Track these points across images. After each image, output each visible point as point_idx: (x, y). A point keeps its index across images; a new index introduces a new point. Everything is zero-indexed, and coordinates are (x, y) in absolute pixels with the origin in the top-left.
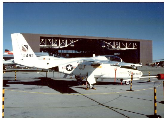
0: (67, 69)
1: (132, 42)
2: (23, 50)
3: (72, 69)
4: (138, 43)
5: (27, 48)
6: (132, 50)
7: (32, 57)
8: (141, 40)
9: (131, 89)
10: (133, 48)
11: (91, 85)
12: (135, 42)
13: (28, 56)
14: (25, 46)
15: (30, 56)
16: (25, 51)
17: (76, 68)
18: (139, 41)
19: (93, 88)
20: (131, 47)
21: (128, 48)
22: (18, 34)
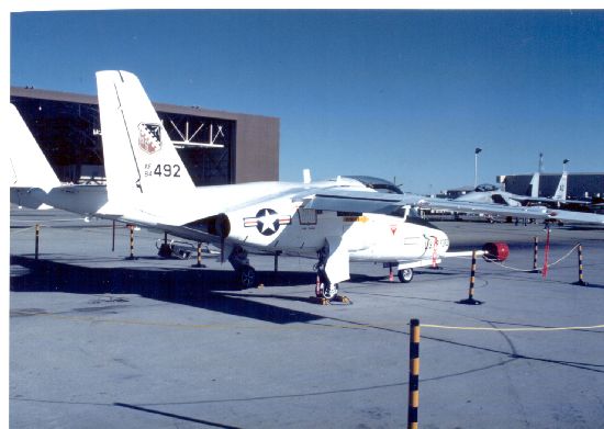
0: (260, 226)
1: (208, 121)
2: (143, 146)
3: (277, 225)
4: (230, 126)
5: (158, 137)
6: (204, 148)
7: (175, 175)
8: (241, 115)
9: (471, 296)
10: (211, 145)
11: (332, 287)
12: (216, 122)
13: (163, 171)
14: (150, 127)
15: (168, 173)
16: (151, 149)
17: (290, 223)
18: (232, 118)
19: (337, 299)
20: (203, 137)
21: (192, 141)
22: (124, 73)
